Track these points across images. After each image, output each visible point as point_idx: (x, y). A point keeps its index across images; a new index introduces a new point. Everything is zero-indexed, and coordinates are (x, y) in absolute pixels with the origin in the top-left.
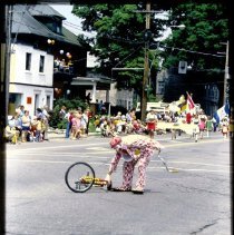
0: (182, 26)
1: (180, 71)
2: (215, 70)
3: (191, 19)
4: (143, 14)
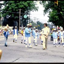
0: (7, 5)
1: (7, 18)
2: (17, 17)
3: (10, 3)
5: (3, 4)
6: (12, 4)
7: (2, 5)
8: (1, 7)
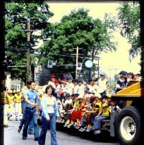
0: (49, 39)
1: (49, 66)
2: (70, 65)
4: (26, 32)
5: (41, 37)
6: (59, 35)
8: (36, 44)
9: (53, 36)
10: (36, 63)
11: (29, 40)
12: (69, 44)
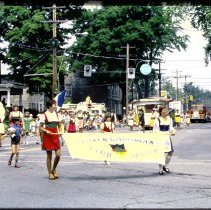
0: (86, 33)
1: (86, 74)
2: (116, 72)
3: (93, 26)
4: (50, 24)
5: (72, 31)
6: (99, 28)
7: (69, 35)
8: (66, 41)
9: (91, 29)
10: (67, 69)
11: (55, 35)
12: (114, 41)
